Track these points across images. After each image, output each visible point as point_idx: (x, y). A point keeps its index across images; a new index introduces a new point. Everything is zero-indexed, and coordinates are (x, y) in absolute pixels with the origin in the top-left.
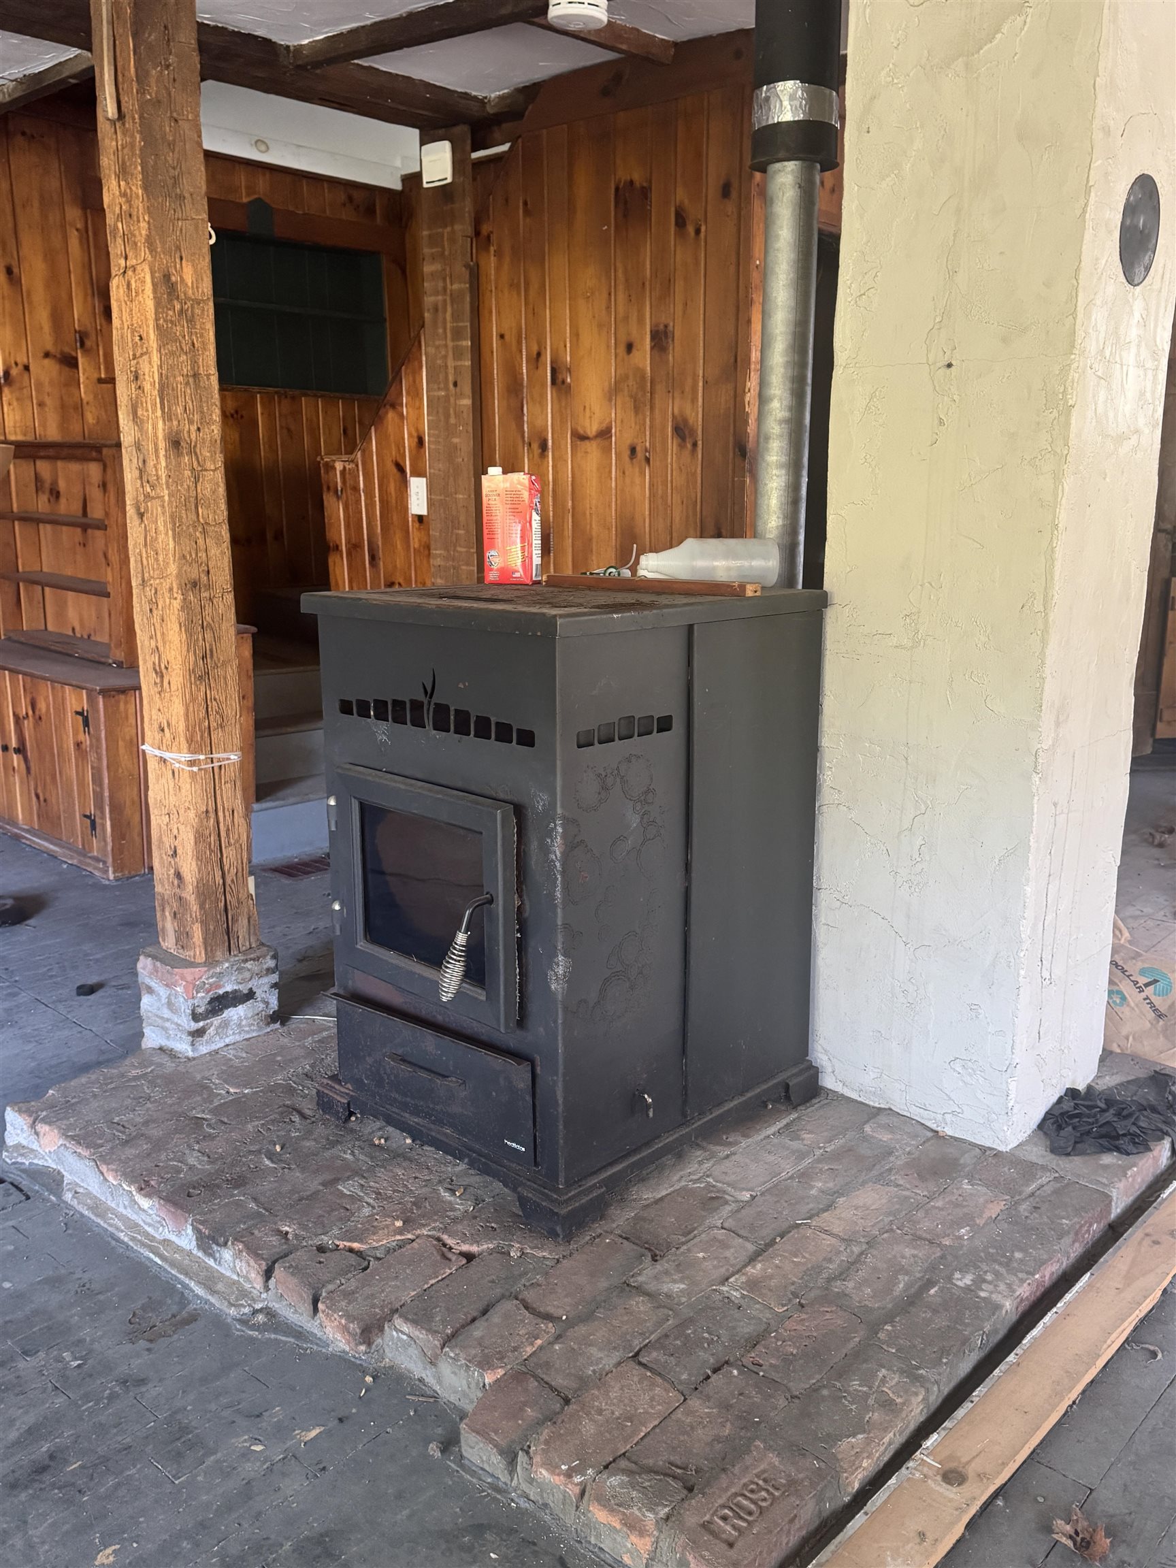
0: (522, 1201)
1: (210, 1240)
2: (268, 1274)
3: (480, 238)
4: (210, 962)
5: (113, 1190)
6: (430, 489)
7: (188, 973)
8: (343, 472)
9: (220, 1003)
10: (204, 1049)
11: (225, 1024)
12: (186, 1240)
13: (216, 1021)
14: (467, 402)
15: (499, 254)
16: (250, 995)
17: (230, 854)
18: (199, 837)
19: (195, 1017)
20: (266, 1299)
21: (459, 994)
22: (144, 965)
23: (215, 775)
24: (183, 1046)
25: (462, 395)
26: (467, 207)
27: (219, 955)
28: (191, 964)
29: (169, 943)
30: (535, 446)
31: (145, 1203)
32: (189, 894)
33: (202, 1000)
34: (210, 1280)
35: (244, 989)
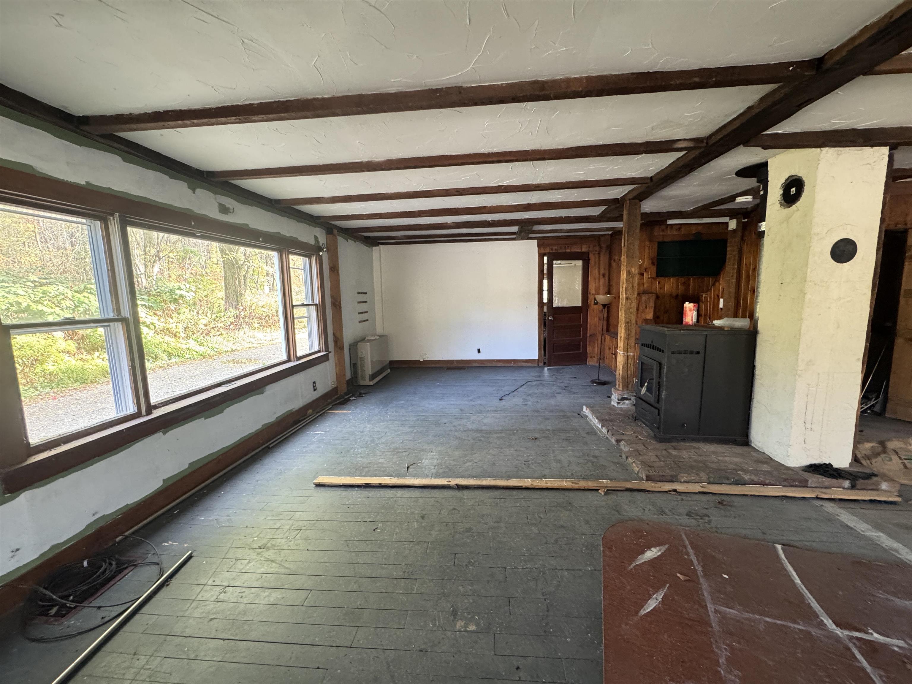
0: (655, 435)
1: (602, 426)
2: (608, 432)
3: (742, 239)
4: (623, 390)
5: (593, 418)
6: (724, 301)
7: (618, 392)
8: (705, 297)
9: (624, 399)
10: (619, 406)
11: (624, 403)
12: (600, 426)
13: (622, 402)
14: (734, 280)
15: (747, 245)
16: (630, 399)
17: (629, 372)
18: (623, 368)
19: (618, 400)
20: (607, 435)
21: (645, 393)
22: (613, 389)
23: (628, 357)
24: (616, 405)
25: (733, 279)
26: (739, 234)
27: (625, 390)
28: (619, 390)
29: (617, 387)
30: (752, 292)
31: (596, 420)
32: (620, 378)
33: (620, 397)
34: (601, 432)
35: (629, 398)
